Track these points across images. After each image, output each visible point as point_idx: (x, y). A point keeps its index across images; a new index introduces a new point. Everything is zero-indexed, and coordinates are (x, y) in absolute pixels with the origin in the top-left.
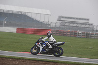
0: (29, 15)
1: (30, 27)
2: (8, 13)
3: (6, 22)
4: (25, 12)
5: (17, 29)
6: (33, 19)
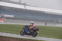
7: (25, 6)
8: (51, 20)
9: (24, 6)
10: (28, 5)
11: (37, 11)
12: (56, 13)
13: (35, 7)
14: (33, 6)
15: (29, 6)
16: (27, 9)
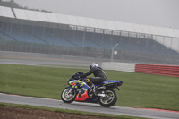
0: (159, 40)
1: (159, 62)
2: (120, 36)
3: (116, 53)
4: (152, 35)
5: (137, 66)
6: (165, 47)
7: (15, 9)
8: (88, 48)
9: (9, 9)
10: (21, 8)
11: (49, 23)
12: (103, 30)
13: (43, 11)
14: (37, 10)
15: (25, 8)
16: (19, 17)
